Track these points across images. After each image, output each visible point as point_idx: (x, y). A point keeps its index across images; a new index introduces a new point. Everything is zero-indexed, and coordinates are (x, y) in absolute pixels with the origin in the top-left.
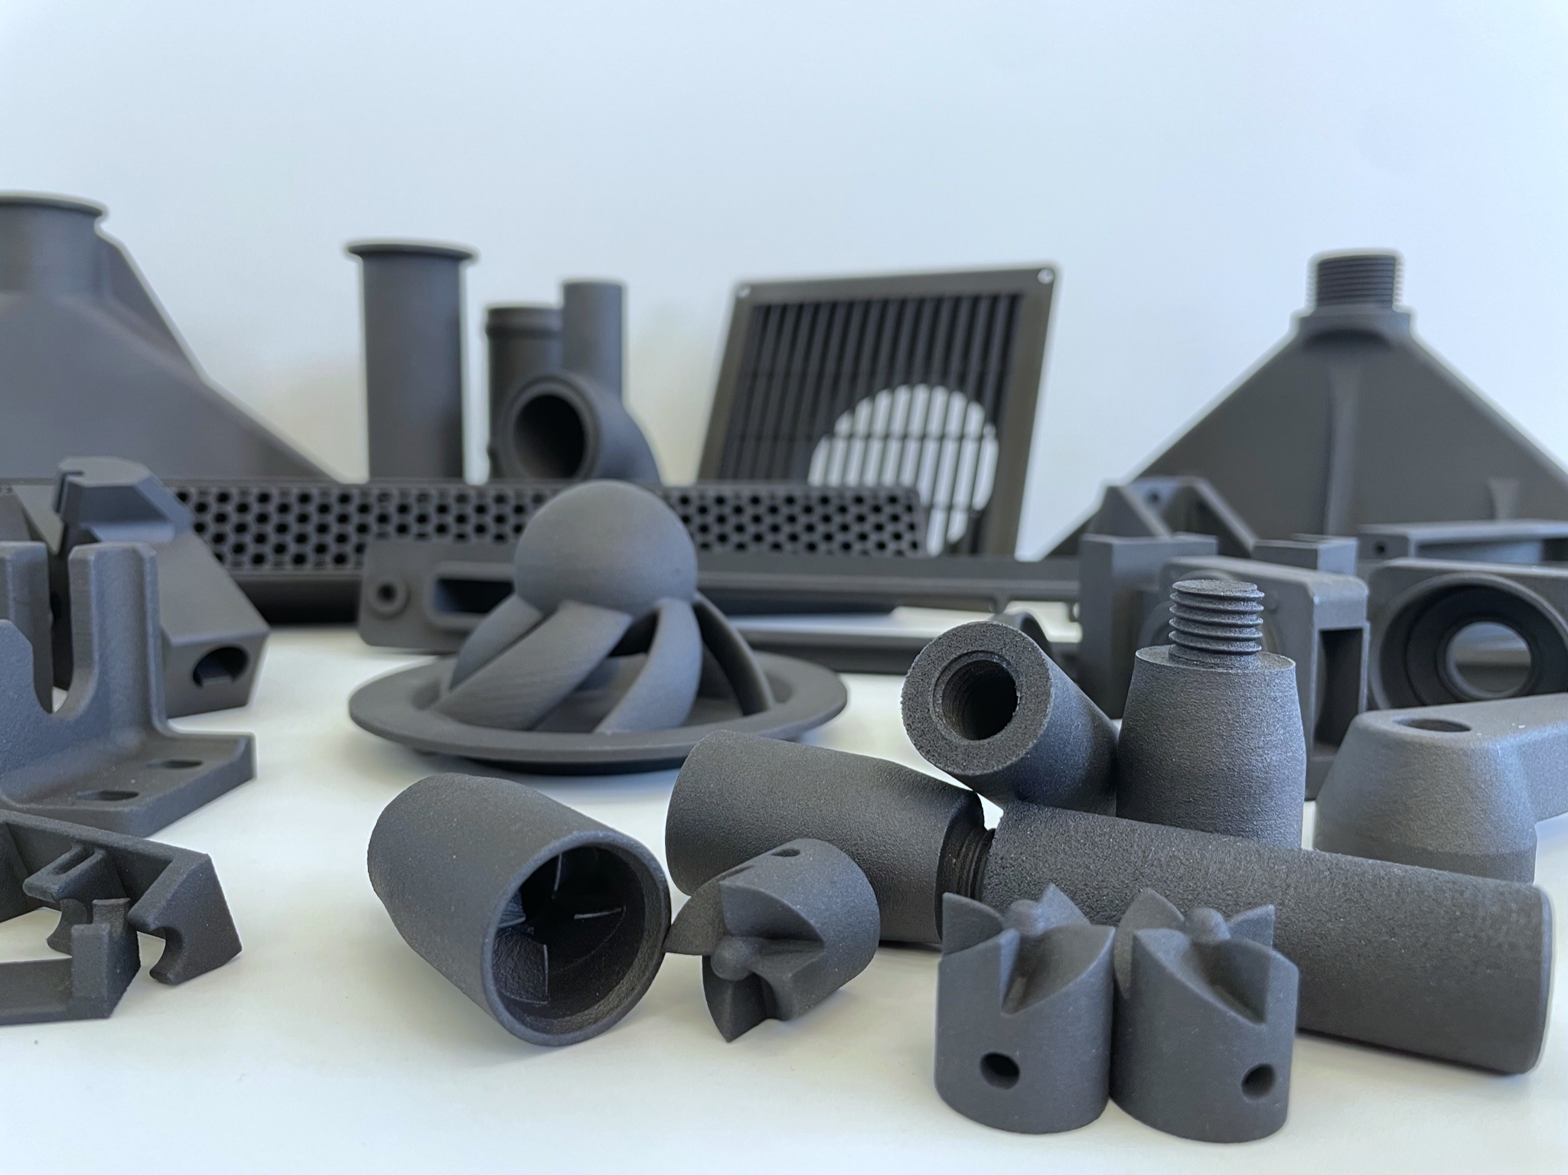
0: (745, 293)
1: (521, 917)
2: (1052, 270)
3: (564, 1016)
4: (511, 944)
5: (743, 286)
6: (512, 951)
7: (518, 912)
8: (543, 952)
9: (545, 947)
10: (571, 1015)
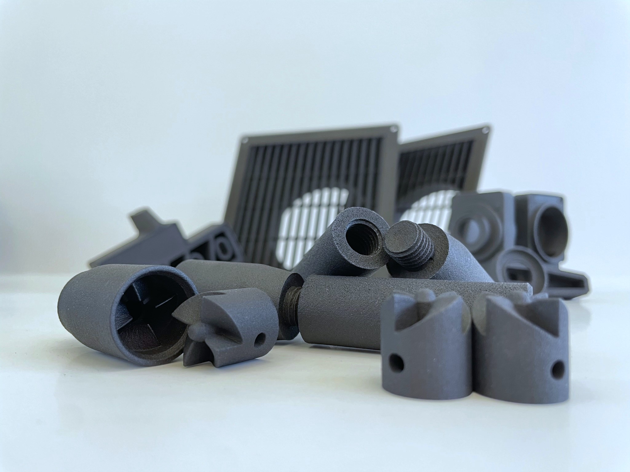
0: (246, 141)
1: (130, 318)
2: (397, 126)
3: (170, 347)
4: (134, 330)
5: (243, 138)
6: (136, 333)
7: (127, 317)
8: (149, 327)
9: (148, 325)
10: (172, 346)
